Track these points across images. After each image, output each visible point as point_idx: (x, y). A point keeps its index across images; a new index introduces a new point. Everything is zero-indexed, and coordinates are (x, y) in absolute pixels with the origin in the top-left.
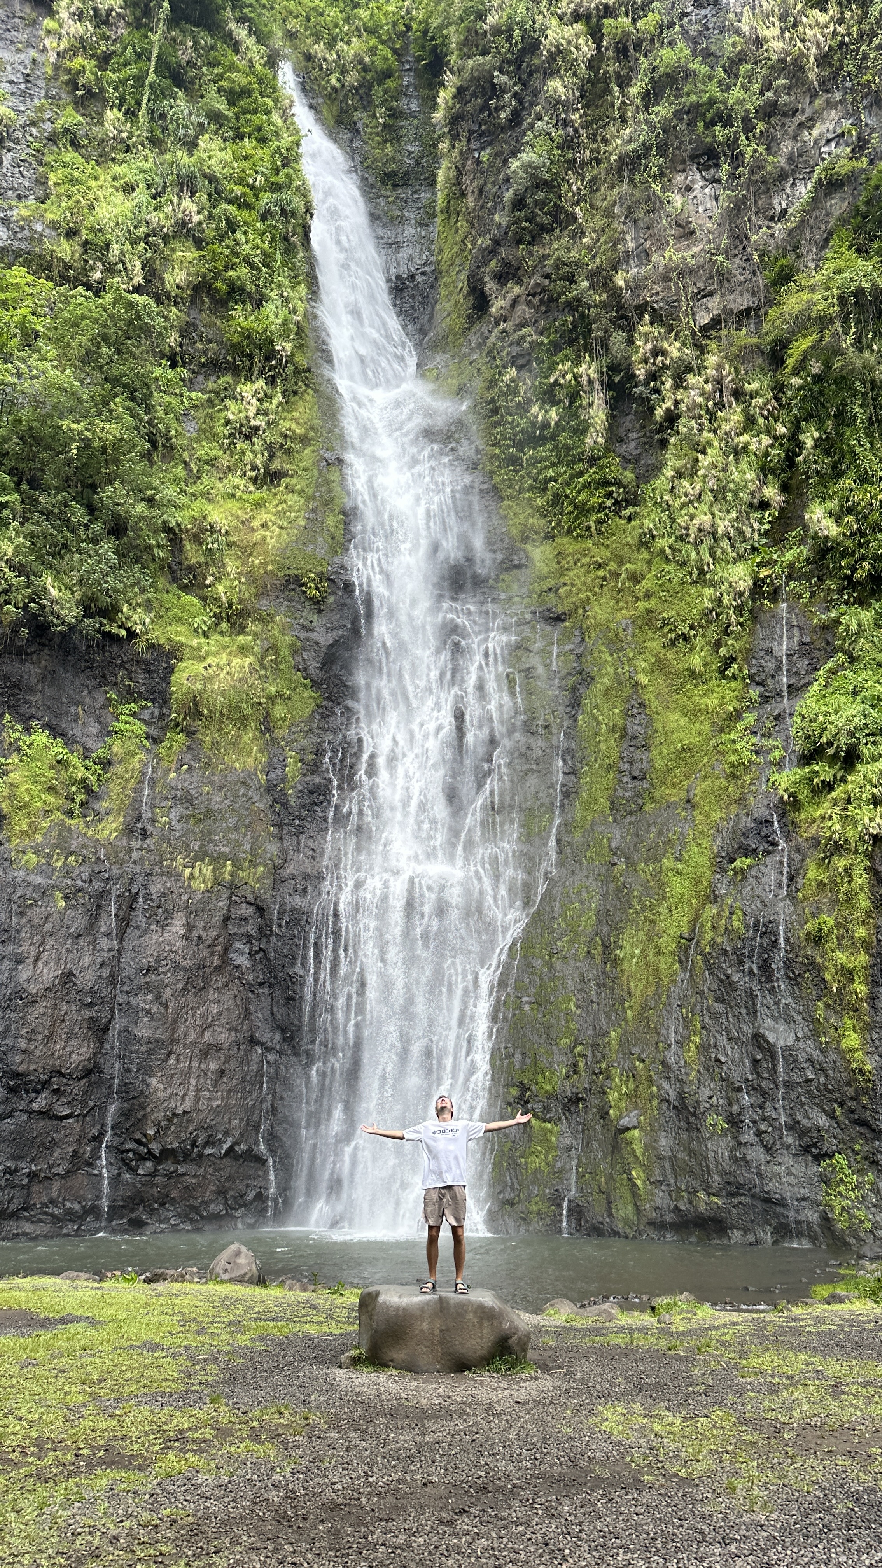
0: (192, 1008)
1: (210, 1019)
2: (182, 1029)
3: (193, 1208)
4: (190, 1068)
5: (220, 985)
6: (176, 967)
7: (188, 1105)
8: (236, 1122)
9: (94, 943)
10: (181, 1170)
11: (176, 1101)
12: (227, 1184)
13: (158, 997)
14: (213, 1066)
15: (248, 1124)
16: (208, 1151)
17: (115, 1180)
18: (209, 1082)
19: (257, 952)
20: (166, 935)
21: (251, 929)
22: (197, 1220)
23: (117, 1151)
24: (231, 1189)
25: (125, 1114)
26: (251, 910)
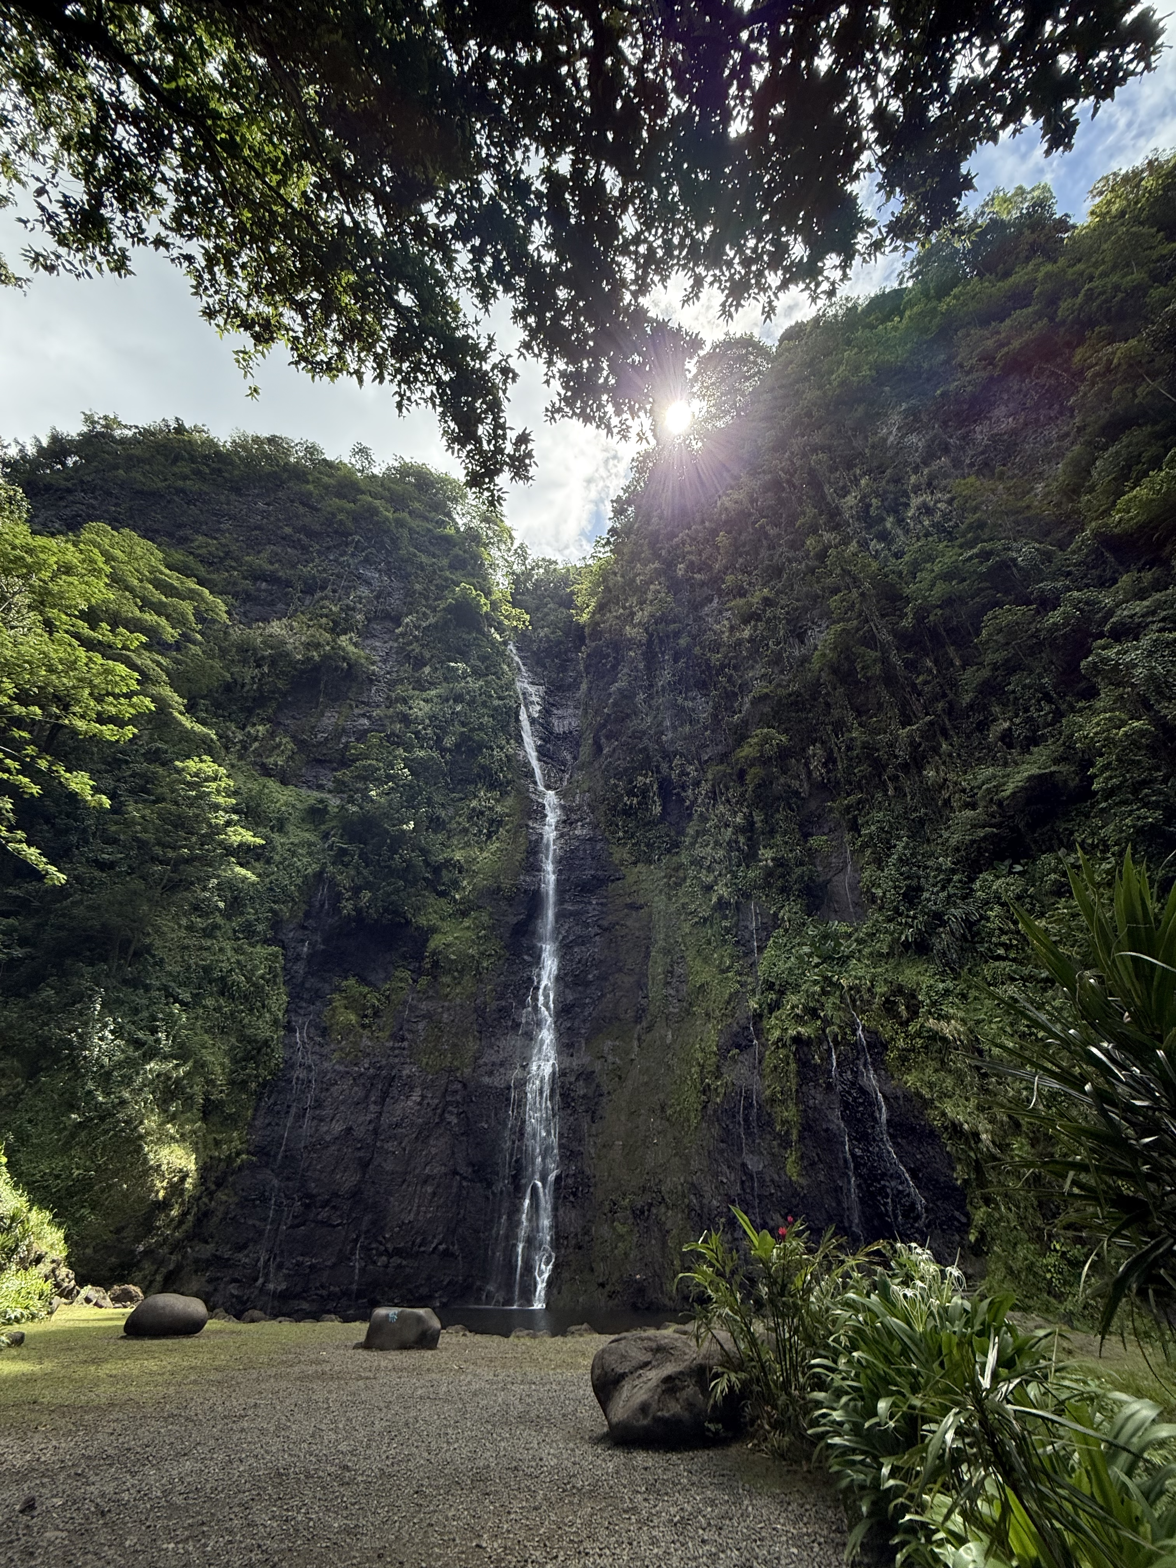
0: (420, 1150)
1: (430, 1158)
2: (412, 1164)
4: (415, 1191)
5: (438, 1135)
6: (412, 1124)
7: (412, 1217)
8: (441, 1229)
9: (366, 1108)
10: (404, 1263)
11: (405, 1214)
13: (400, 1143)
14: (430, 1189)
15: (448, 1230)
16: (422, 1249)
17: (363, 1270)
18: (426, 1200)
19: (461, 1113)
20: (409, 1102)
21: (458, 1098)
23: (366, 1249)
25: (374, 1223)
26: (460, 1086)
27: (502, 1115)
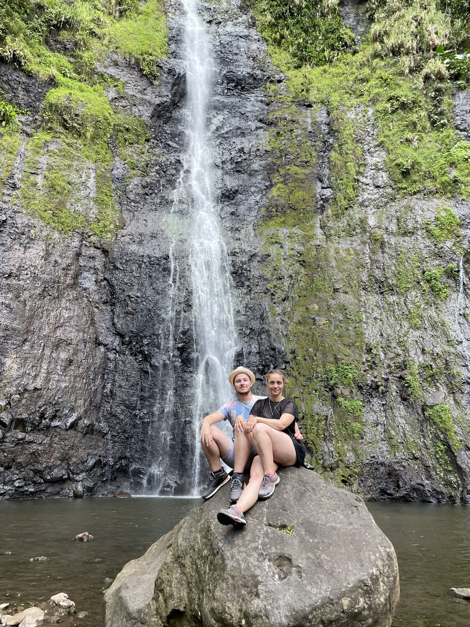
0: (47, 310)
1: (62, 321)
2: (37, 323)
3: (37, 472)
4: (43, 355)
5: (71, 297)
6: (35, 278)
7: (39, 383)
8: (80, 402)
10: (29, 438)
11: (28, 379)
12: (71, 452)
13: (17, 297)
14: (63, 355)
15: (91, 404)
16: (54, 423)
18: (58, 367)
19: (102, 281)
20: (27, 254)
21: (97, 264)
22: (40, 483)
24: (72, 456)
26: (98, 252)
27: (159, 285)
